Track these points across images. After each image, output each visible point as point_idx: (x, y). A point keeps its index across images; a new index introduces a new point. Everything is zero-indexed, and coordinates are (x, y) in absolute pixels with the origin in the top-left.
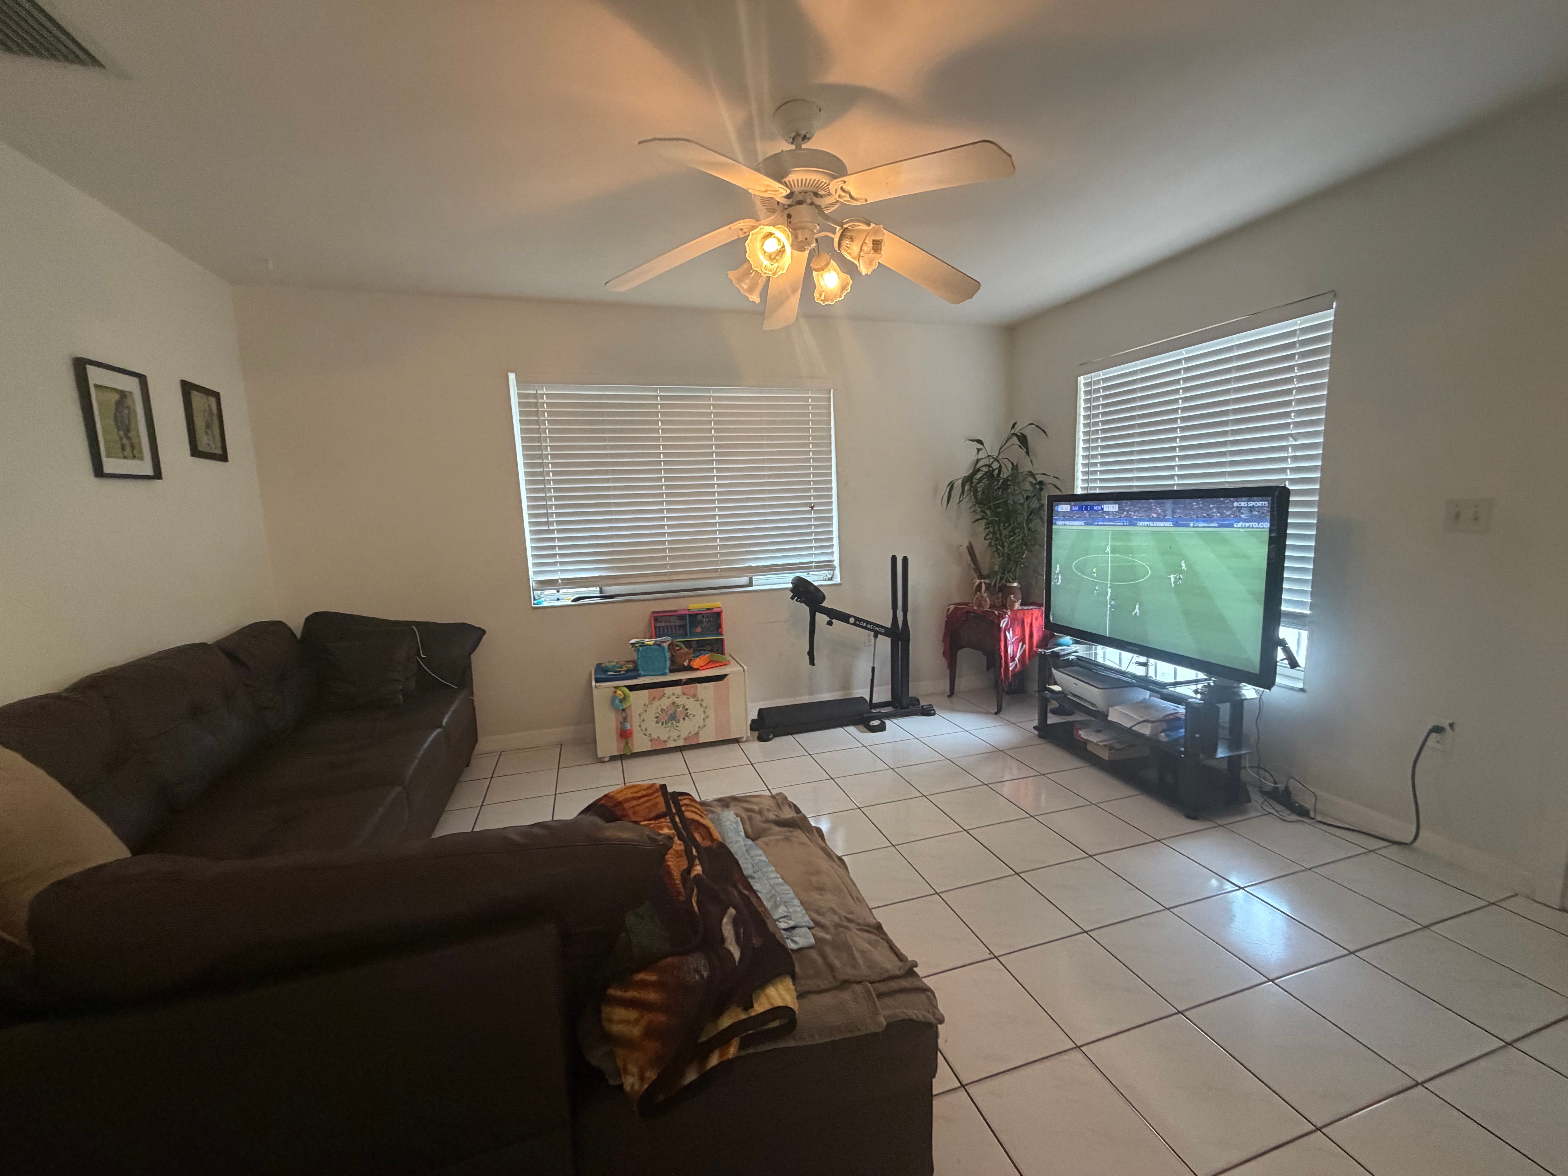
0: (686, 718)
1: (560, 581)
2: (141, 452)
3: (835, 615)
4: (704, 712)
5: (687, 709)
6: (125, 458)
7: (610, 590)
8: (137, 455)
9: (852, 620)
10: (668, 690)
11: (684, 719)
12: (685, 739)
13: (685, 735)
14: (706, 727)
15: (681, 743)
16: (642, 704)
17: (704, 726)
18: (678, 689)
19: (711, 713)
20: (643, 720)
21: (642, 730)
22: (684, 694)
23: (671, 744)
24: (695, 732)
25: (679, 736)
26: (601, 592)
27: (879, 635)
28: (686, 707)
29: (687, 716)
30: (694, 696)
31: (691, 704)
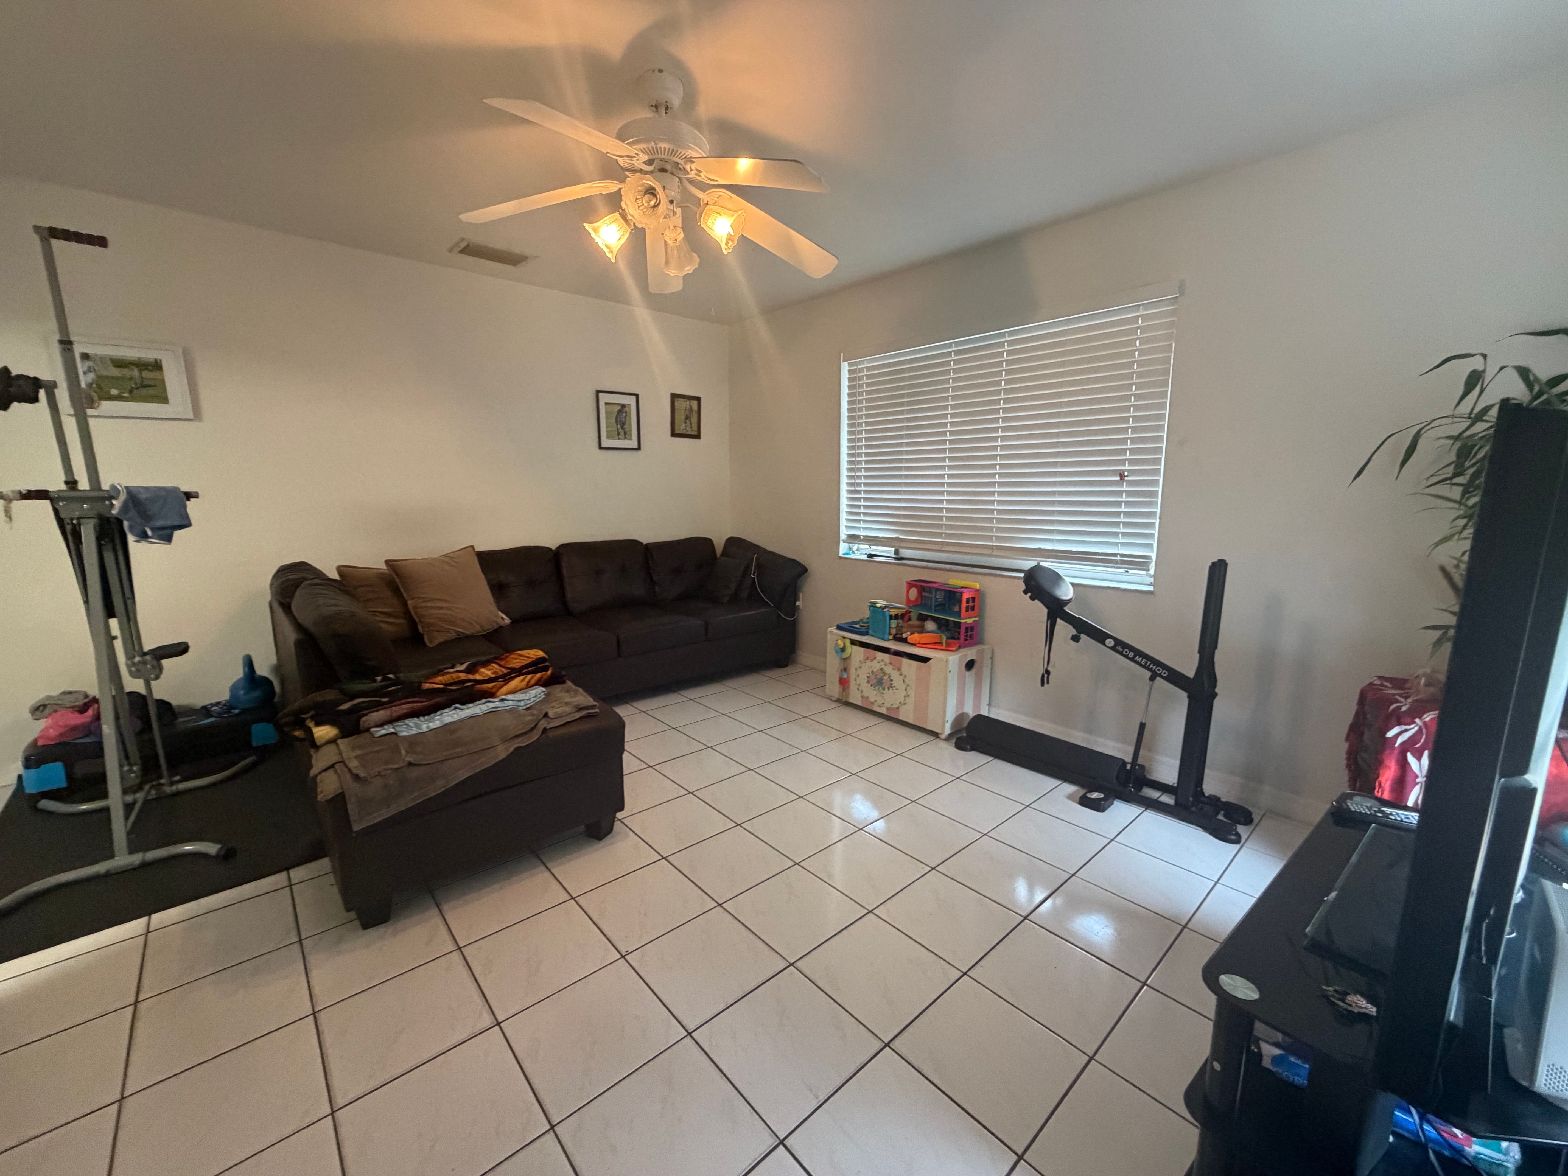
0: (891, 689)
1: (862, 537)
2: (631, 435)
3: (1082, 628)
4: (906, 690)
5: (892, 680)
6: (619, 439)
7: (905, 553)
8: (629, 437)
9: (1110, 642)
10: (880, 655)
11: (889, 689)
12: (888, 709)
13: (887, 705)
14: (906, 705)
15: (883, 711)
16: (858, 661)
17: (905, 704)
18: (886, 657)
19: (912, 693)
20: (858, 676)
21: (856, 684)
22: (891, 664)
23: (876, 709)
24: (897, 706)
25: (883, 704)
26: (896, 552)
27: (1158, 678)
28: (891, 678)
29: (892, 687)
30: (899, 669)
31: (895, 675)
